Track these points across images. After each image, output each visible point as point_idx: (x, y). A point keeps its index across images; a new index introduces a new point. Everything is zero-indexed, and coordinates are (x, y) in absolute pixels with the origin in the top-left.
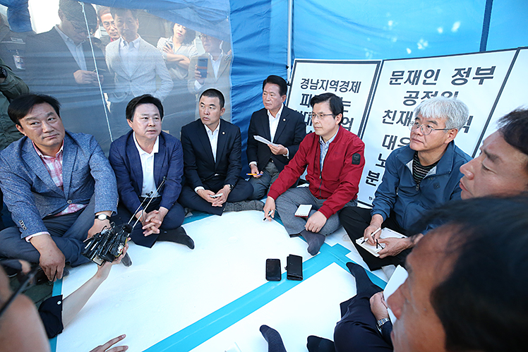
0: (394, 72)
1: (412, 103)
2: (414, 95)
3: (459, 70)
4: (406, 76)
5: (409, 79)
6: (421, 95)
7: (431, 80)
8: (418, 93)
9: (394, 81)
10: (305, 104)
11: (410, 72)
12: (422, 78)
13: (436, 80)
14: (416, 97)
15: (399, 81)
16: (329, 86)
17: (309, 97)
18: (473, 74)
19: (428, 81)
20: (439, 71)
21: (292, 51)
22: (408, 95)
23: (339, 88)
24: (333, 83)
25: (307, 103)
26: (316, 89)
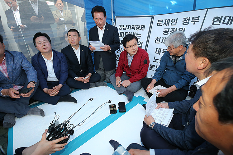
0: (159, 20)
1: (167, 34)
2: (167, 30)
3: (185, 19)
4: (164, 22)
6: (171, 30)
8: (169, 29)
9: (159, 24)
11: (166, 20)
12: (171, 22)
13: (176, 23)
14: (169, 31)
15: (161, 24)
16: (131, 28)
17: (123, 33)
18: (191, 20)
19: (173, 24)
20: (177, 19)
21: (114, 12)
22: (165, 30)
23: (136, 29)
24: (133, 26)
25: (122, 36)
26: (126, 29)
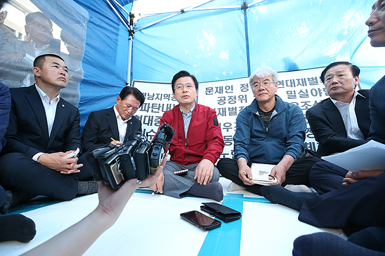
0: (206, 89)
1: (223, 103)
2: (223, 99)
3: (243, 85)
4: (215, 90)
5: (217, 91)
6: (227, 98)
7: (230, 90)
8: (225, 97)
9: (208, 93)
10: (145, 110)
11: (217, 88)
12: (224, 90)
13: (232, 90)
14: (225, 100)
15: (211, 93)
16: (163, 97)
17: (147, 105)
19: (228, 91)
20: (232, 86)
22: (219, 99)
23: (171, 99)
24: (166, 96)
25: (146, 109)
26: (153, 99)
